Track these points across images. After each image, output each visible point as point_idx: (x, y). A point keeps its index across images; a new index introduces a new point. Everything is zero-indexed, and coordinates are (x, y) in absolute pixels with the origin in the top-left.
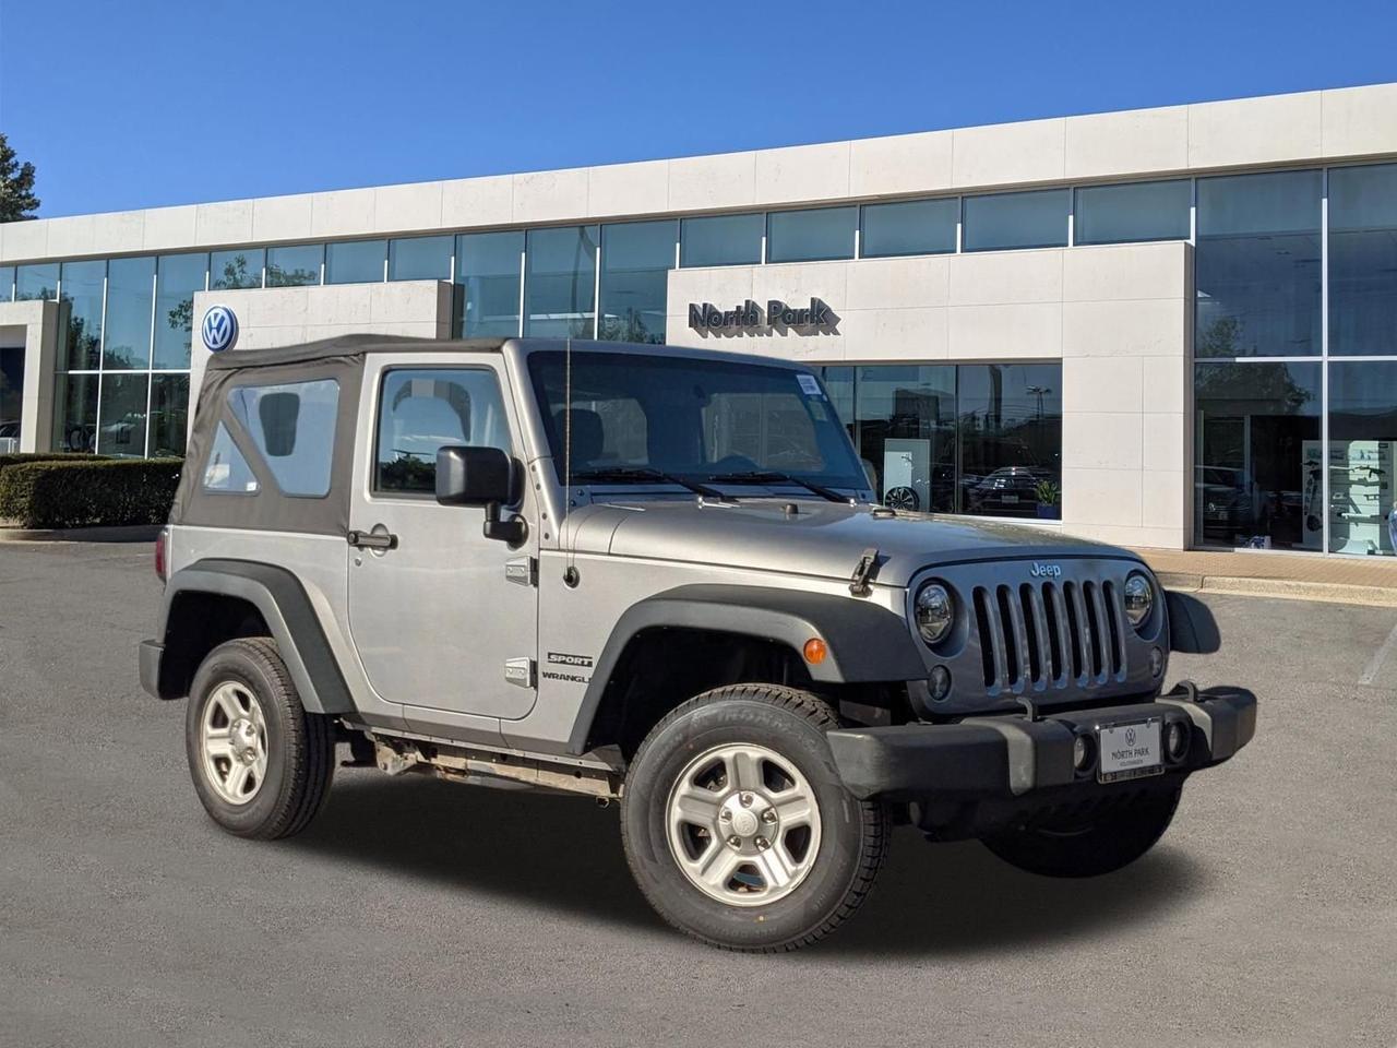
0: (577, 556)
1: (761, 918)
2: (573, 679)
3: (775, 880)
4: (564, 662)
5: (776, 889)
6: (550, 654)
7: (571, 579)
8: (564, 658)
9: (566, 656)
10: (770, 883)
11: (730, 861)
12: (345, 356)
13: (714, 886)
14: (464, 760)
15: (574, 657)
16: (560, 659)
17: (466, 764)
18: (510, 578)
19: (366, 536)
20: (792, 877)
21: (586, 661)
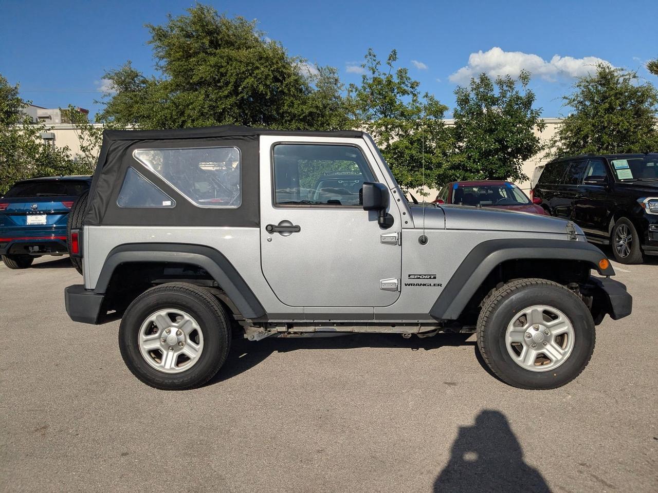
0: (426, 230)
1: (555, 375)
2: (424, 285)
3: (555, 357)
4: (419, 278)
5: (557, 361)
6: (409, 276)
7: (423, 241)
8: (419, 276)
9: (420, 275)
10: (554, 359)
11: (533, 354)
12: (243, 136)
13: (530, 366)
14: (314, 327)
15: (425, 275)
16: (416, 277)
17: (315, 329)
18: (383, 242)
19: (276, 227)
20: (564, 355)
21: (432, 277)
